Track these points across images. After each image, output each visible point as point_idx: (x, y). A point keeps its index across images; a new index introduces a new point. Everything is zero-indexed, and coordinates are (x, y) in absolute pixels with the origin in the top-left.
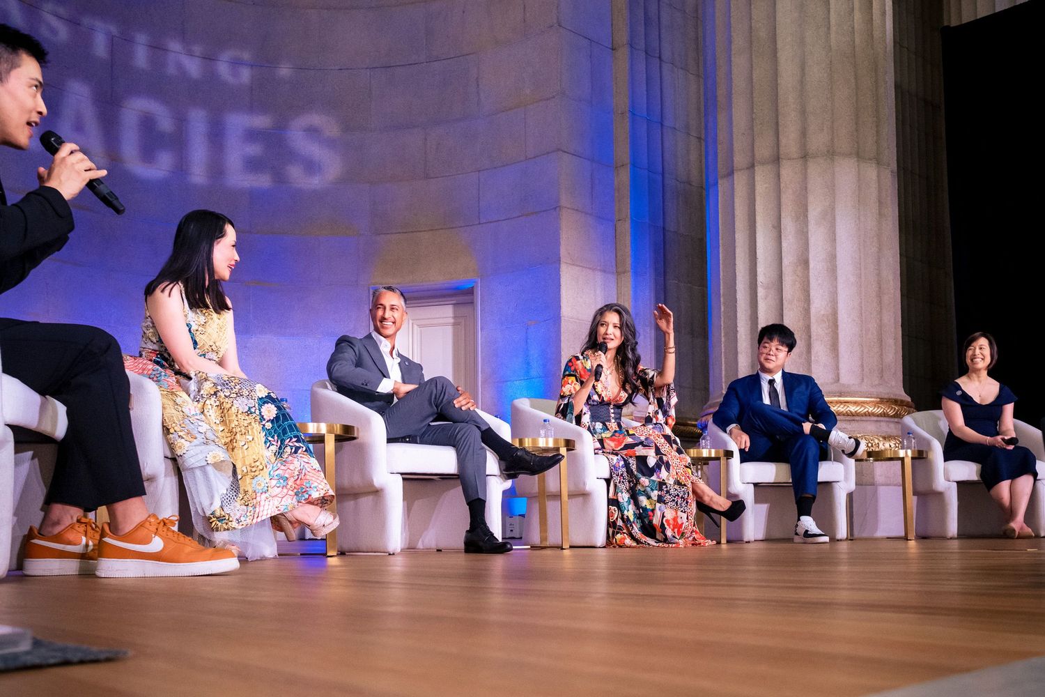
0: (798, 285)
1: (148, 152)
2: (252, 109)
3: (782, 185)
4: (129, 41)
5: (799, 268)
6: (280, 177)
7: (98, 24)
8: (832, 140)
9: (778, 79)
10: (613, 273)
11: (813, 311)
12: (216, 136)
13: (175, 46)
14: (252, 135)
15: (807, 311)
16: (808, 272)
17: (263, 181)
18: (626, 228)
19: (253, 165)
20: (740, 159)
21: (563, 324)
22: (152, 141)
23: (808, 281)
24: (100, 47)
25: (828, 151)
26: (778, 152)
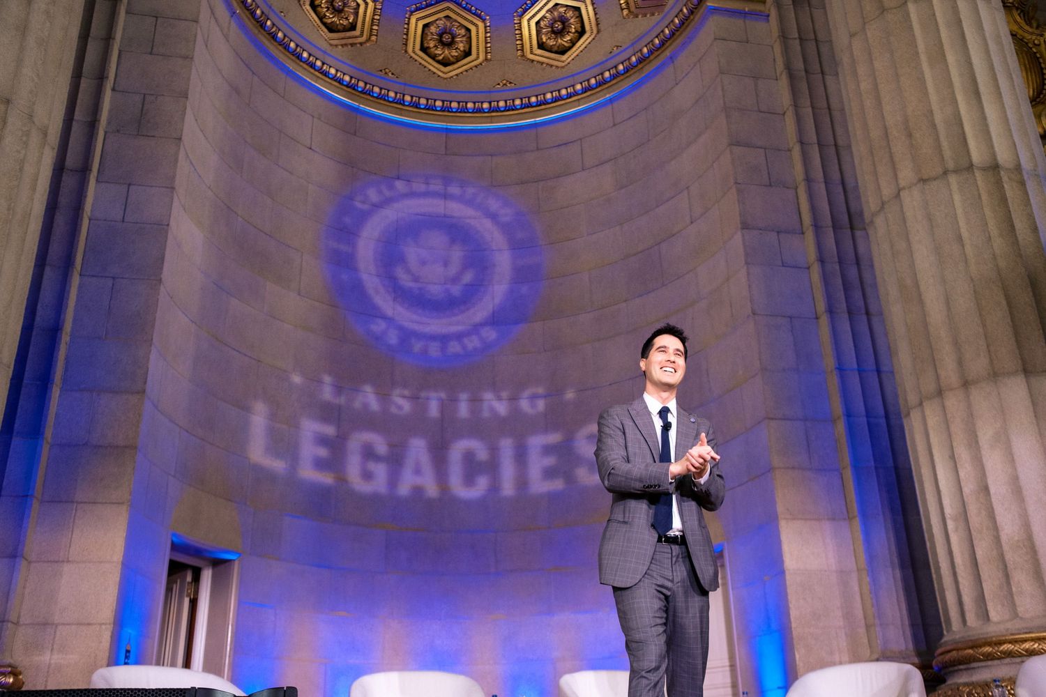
0: (984, 513)
1: (469, 480)
2: (546, 430)
3: (949, 416)
4: (454, 400)
5: (982, 494)
6: (569, 478)
7: (433, 395)
8: (991, 361)
9: (927, 318)
10: (845, 519)
11: (1004, 538)
12: (521, 456)
13: (488, 396)
14: (548, 450)
15: (997, 539)
16: (990, 498)
17: (558, 485)
18: (848, 474)
19: (549, 473)
20: (912, 398)
21: (788, 577)
22: (472, 468)
23: (993, 508)
24: (434, 410)
25: (989, 374)
26: (939, 385)
